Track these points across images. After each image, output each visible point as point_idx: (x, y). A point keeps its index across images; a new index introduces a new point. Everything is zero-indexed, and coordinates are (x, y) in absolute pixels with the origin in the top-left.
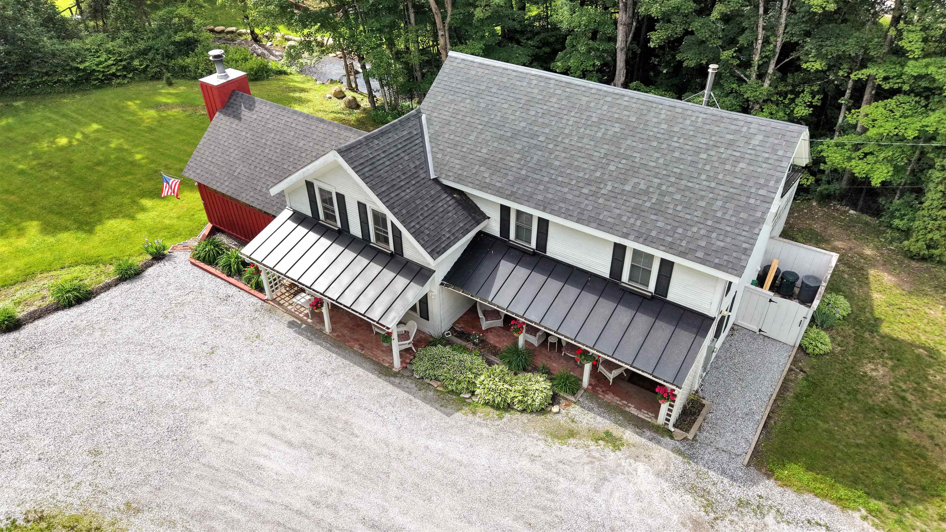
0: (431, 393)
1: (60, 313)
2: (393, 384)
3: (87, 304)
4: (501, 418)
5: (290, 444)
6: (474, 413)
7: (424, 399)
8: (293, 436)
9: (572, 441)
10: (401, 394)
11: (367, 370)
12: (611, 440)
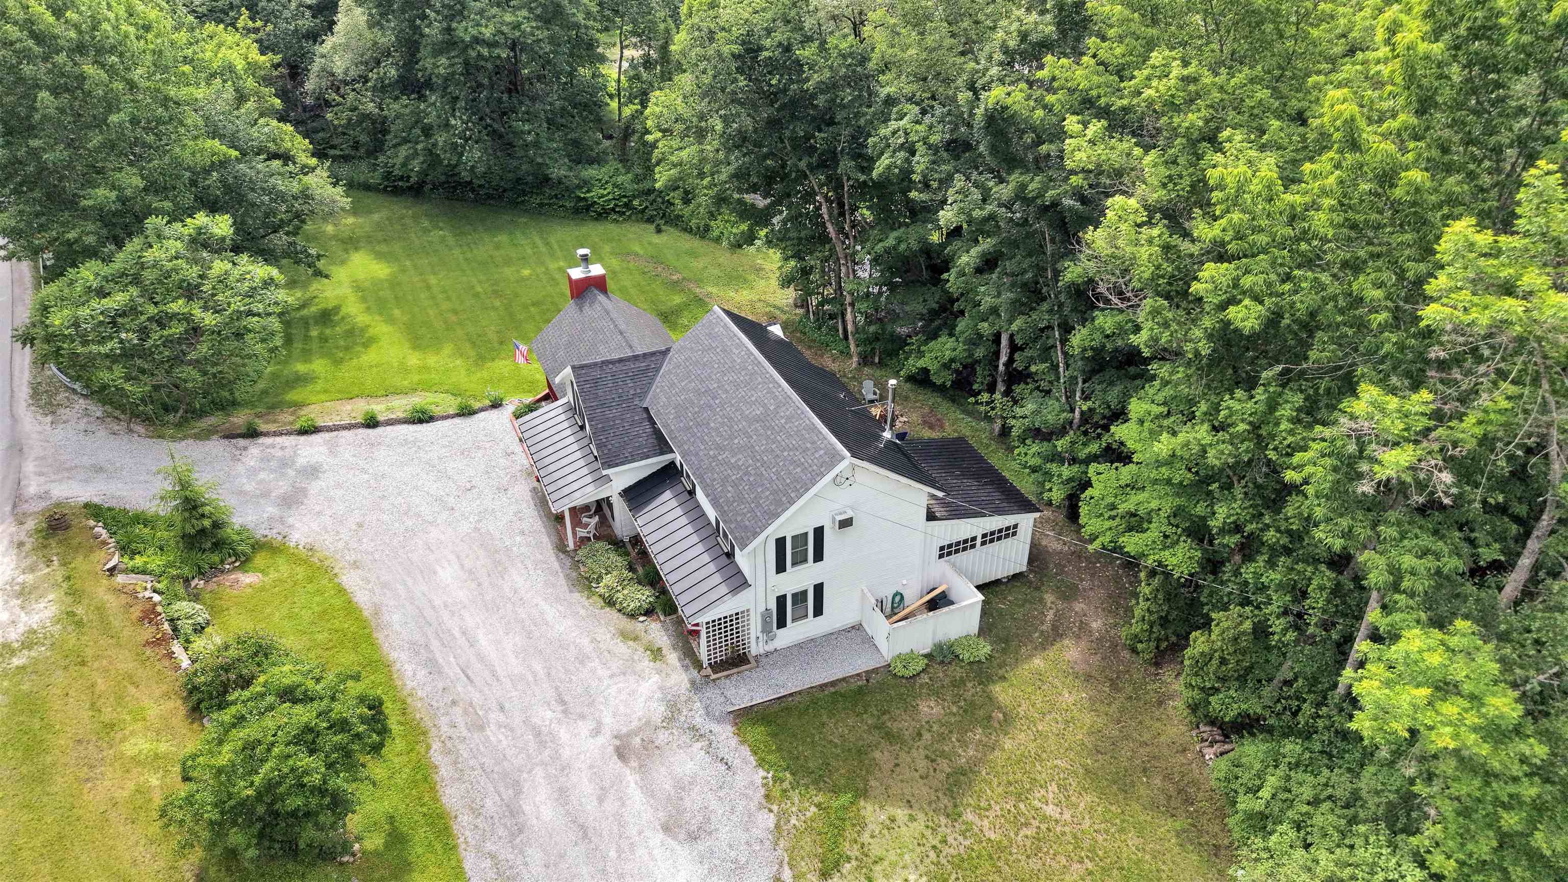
0: (574, 574)
1: (405, 426)
2: (557, 557)
3: (424, 425)
4: (602, 608)
5: (462, 566)
6: (588, 598)
7: (567, 577)
8: (468, 563)
9: (631, 643)
10: (556, 565)
11: (552, 542)
12: (657, 654)
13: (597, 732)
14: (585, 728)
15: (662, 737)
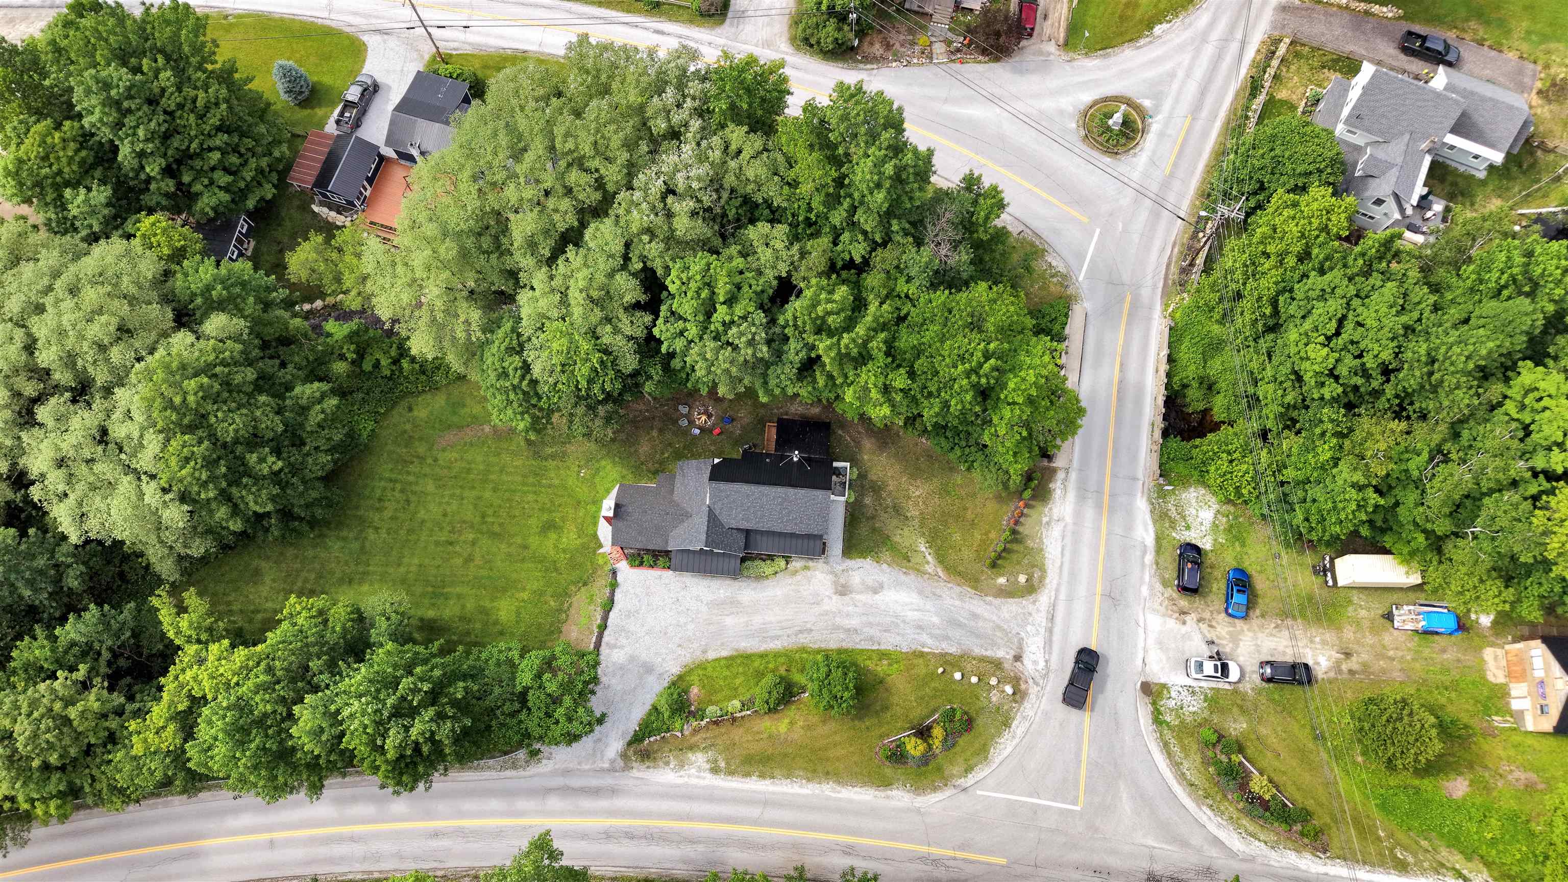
0: (754, 579)
4: (777, 576)
9: (797, 573)
12: (806, 568)
13: (830, 598)
14: (826, 600)
15: (842, 581)
